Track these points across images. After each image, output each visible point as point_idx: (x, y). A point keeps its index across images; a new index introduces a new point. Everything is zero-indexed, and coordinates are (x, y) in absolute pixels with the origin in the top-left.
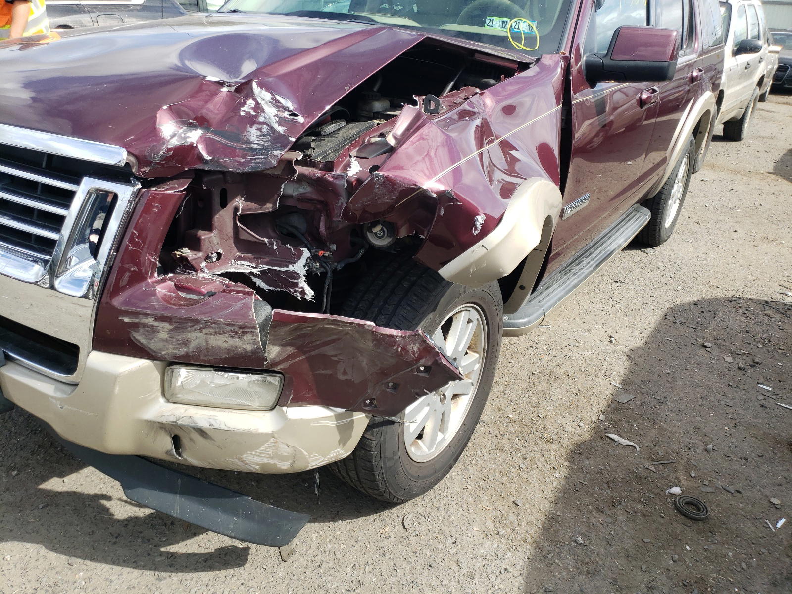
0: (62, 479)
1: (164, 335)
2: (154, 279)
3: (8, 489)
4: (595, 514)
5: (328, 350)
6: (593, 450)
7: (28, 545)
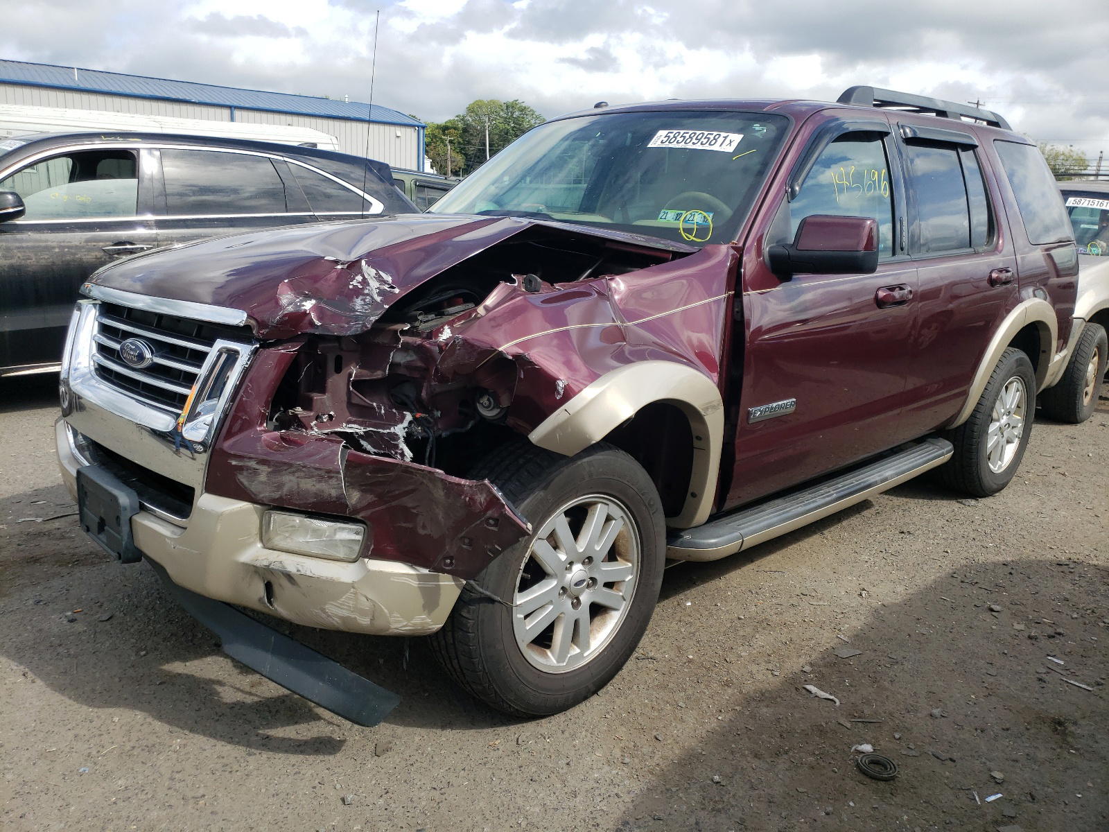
0: (184, 664)
1: (263, 477)
2: (262, 428)
3: (133, 666)
4: (749, 759)
5: (408, 502)
6: (779, 700)
7: (138, 712)
